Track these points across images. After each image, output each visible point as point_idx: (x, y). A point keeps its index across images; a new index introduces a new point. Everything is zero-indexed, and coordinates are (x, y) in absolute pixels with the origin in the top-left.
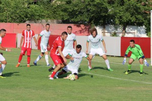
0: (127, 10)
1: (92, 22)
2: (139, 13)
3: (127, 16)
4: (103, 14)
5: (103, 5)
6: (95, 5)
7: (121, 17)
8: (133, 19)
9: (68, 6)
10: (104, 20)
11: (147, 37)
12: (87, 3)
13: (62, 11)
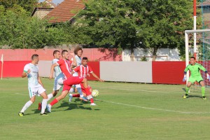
0: (157, 30)
1: (119, 45)
2: (171, 34)
3: (158, 38)
4: (131, 36)
5: (130, 26)
6: (121, 27)
7: (151, 39)
8: (165, 41)
9: (91, 29)
10: (132, 43)
11: (181, 60)
12: (112, 24)
13: (84, 34)
